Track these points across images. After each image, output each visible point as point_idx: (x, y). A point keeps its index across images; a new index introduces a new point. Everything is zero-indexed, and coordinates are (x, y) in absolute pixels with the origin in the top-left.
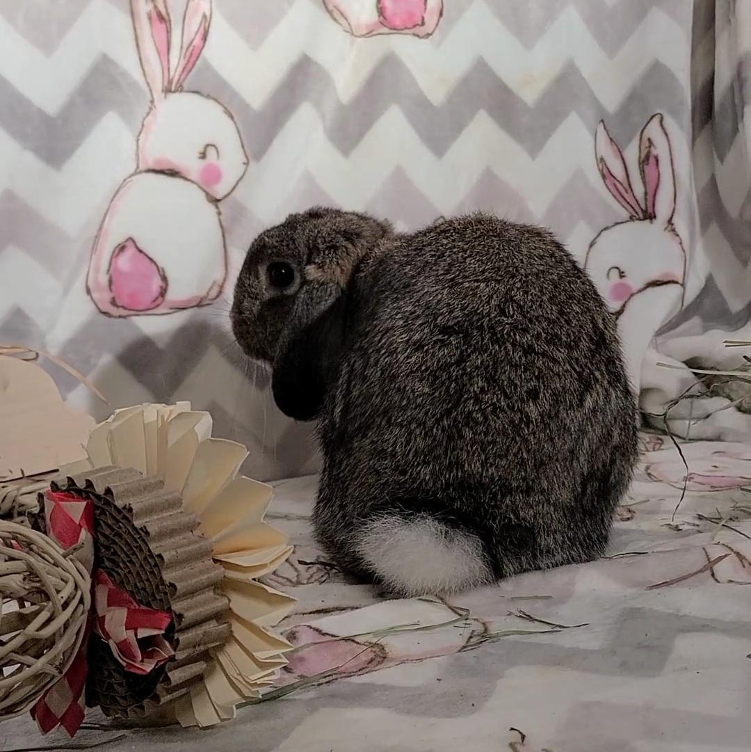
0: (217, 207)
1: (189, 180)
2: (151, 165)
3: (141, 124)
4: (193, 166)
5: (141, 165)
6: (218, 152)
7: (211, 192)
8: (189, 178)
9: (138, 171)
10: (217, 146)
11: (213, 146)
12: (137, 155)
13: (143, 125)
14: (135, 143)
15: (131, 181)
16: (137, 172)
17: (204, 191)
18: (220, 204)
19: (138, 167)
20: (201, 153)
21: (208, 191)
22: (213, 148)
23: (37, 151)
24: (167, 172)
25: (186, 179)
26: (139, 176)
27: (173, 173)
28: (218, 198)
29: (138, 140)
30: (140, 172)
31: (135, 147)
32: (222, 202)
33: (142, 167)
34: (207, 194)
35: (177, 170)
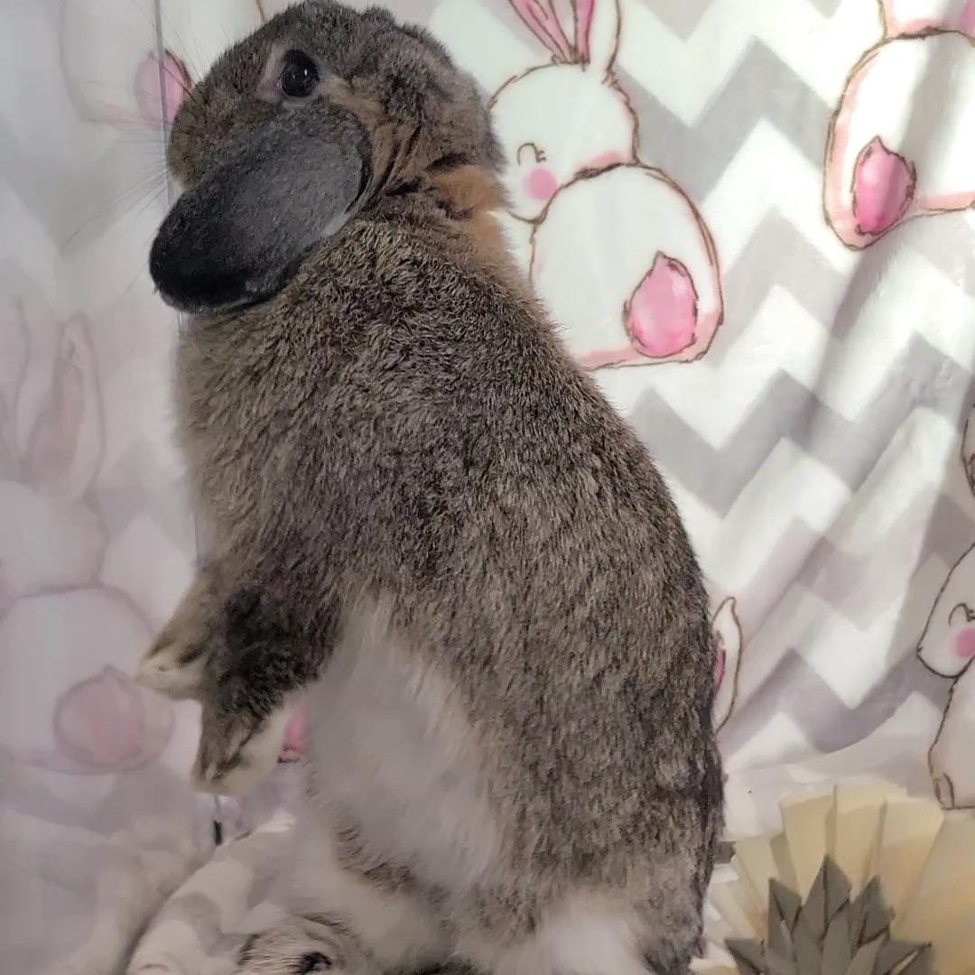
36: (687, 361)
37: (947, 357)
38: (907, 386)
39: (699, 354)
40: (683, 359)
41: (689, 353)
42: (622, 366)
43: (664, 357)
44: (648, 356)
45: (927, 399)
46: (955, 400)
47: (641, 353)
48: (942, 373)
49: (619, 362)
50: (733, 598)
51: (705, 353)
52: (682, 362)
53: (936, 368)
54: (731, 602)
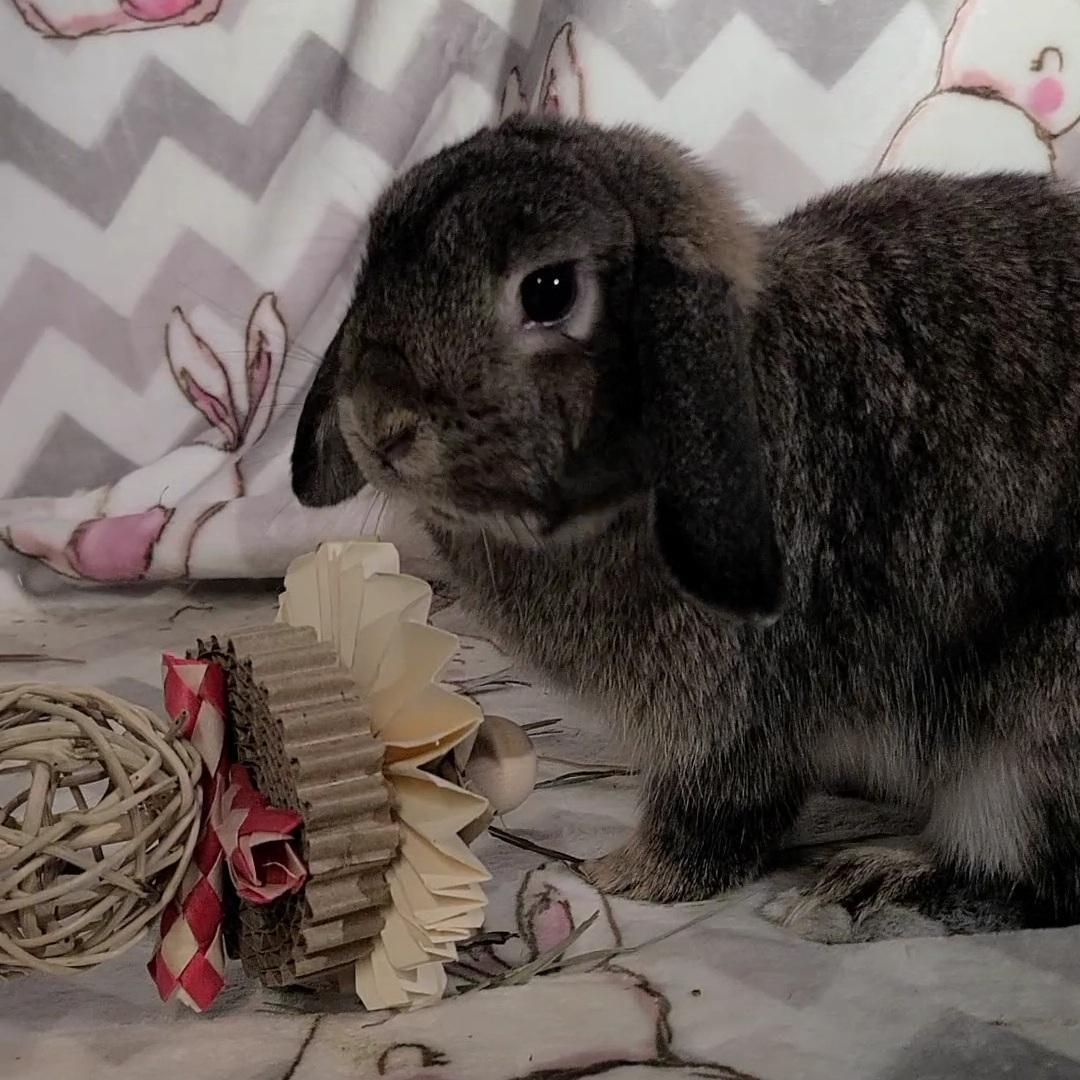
0: (1050, 147)
1: (1013, 104)
2: (957, 80)
3: (953, 17)
4: (1020, 82)
5: (942, 81)
6: (1061, 60)
7: (1043, 124)
8: (1012, 99)
9: (938, 90)
10: (1062, 50)
11: (1056, 50)
12: (941, 66)
13: (955, 20)
14: (941, 46)
15: (925, 105)
16: (936, 92)
17: (1033, 121)
18: (1055, 143)
19: (938, 83)
20: (1034, 62)
21: (1038, 120)
22: (1055, 54)
23: (798, 56)
24: (981, 91)
25: (1006, 101)
26: (938, 98)
27: (988, 93)
28: (1055, 131)
29: (945, 43)
30: (941, 92)
31: (940, 53)
32: (1060, 138)
33: (945, 83)
34: (1037, 125)
35: (994, 88)
36: (193, 24)
37: (482, 15)
38: (442, 50)
39: (208, 15)
40: (188, 21)
41: (196, 14)
42: (113, 32)
43: (162, 20)
44: (140, 19)
45: (464, 65)
46: (492, 66)
47: (131, 16)
48: (479, 33)
49: (109, 27)
50: (272, 293)
51: (214, 14)
52: (186, 25)
53: (473, 28)
54: (269, 297)
